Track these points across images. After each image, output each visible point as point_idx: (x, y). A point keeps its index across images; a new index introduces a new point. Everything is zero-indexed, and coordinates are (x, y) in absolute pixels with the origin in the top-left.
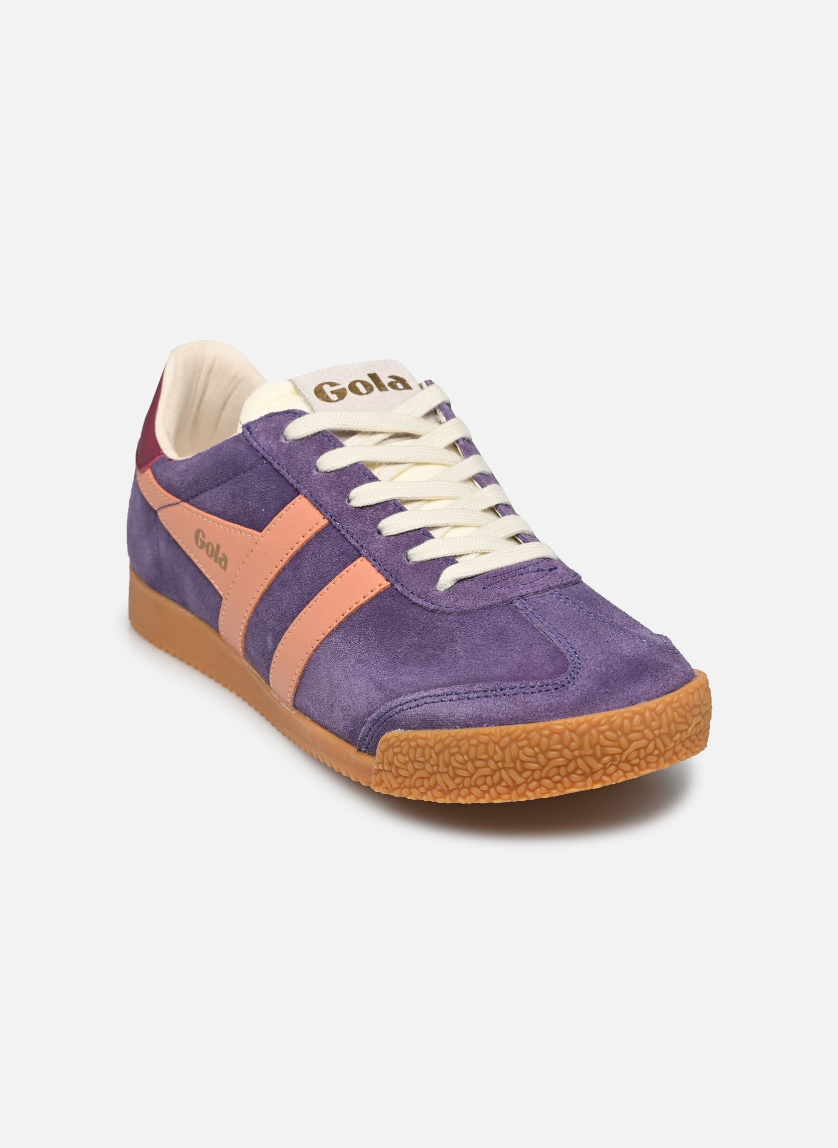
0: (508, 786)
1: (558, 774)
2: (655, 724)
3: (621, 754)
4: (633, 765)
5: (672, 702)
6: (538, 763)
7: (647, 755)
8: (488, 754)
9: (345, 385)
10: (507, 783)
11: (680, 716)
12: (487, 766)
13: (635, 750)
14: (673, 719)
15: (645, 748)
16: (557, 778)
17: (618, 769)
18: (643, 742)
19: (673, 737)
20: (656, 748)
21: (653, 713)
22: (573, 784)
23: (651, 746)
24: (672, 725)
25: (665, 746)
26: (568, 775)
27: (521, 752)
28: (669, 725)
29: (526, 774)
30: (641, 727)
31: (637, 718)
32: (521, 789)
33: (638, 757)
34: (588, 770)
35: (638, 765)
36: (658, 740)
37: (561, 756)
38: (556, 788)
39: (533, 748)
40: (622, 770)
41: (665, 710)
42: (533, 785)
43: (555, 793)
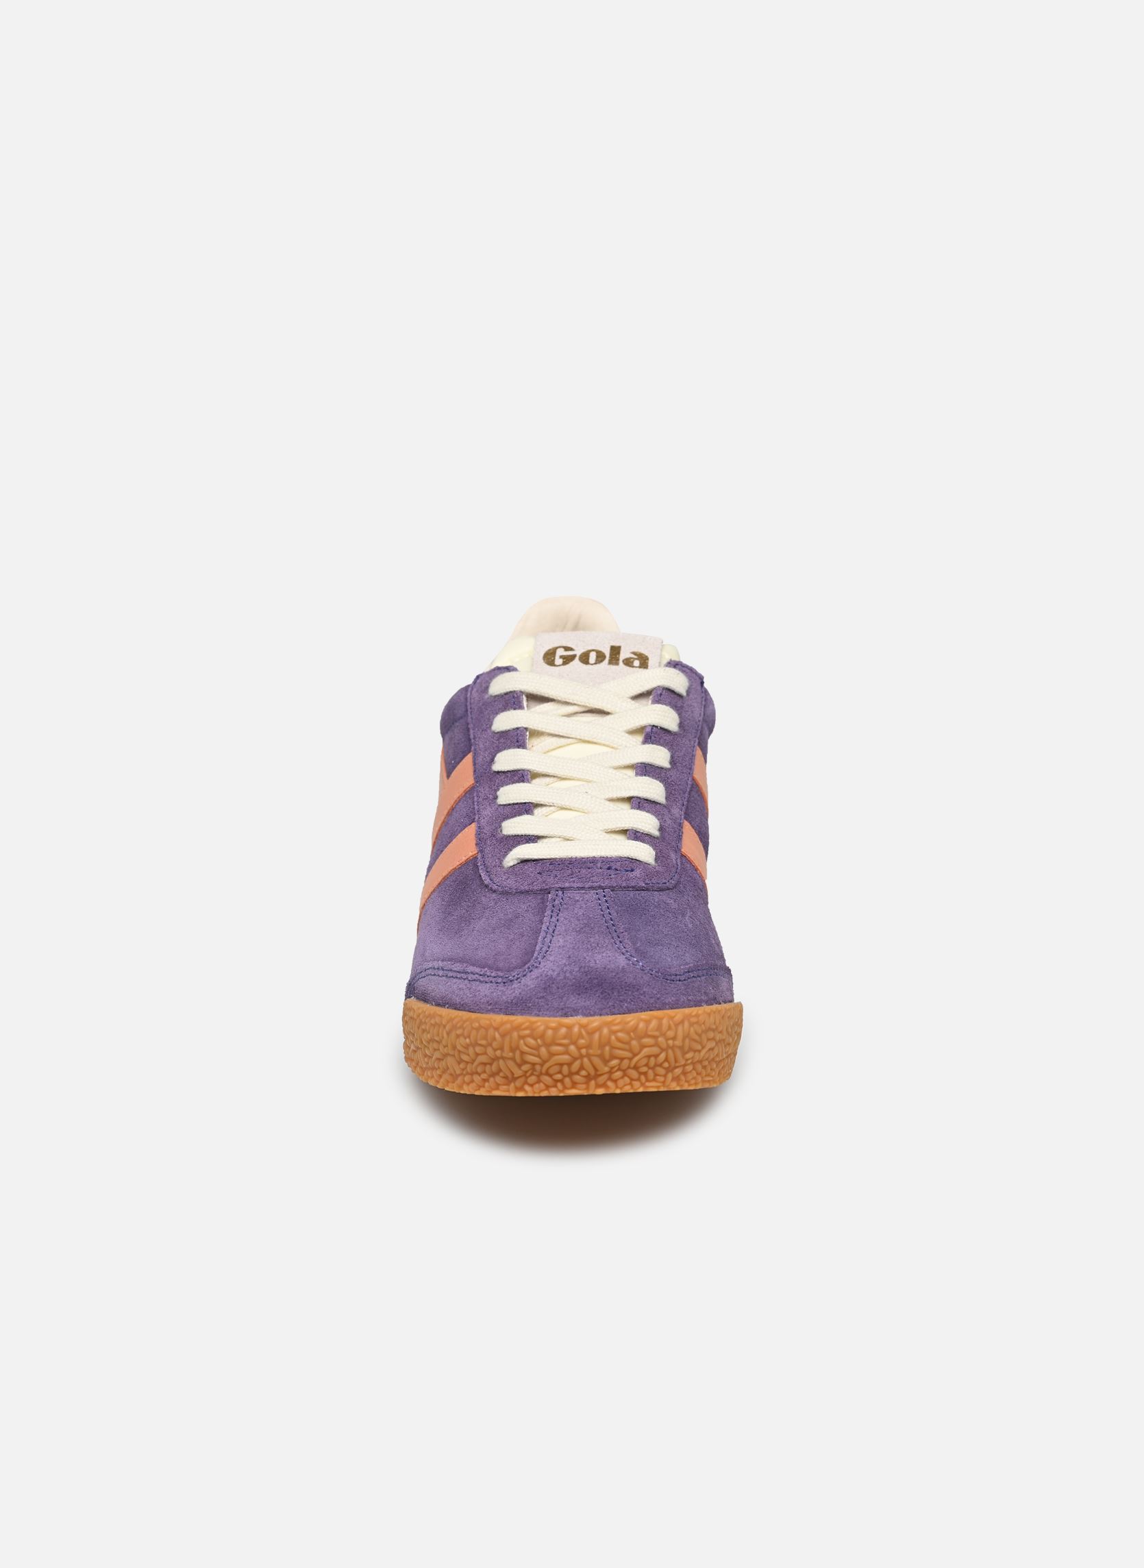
0: (506, 1077)
1: (560, 1072)
2: (670, 1034)
3: (630, 1059)
4: (641, 1073)
5: (690, 1016)
6: (539, 1056)
7: (656, 1065)
8: (487, 1040)
9: (578, 652)
10: (505, 1074)
11: (696, 1033)
12: (485, 1053)
13: (645, 1057)
14: (689, 1034)
15: (656, 1056)
16: (559, 1076)
17: (625, 1075)
18: (655, 1050)
19: (686, 1053)
20: (666, 1060)
21: (671, 1022)
22: (574, 1085)
23: (663, 1056)
24: (687, 1041)
25: (676, 1061)
26: (571, 1074)
27: (522, 1042)
28: (683, 1040)
29: (525, 1067)
30: (657, 1033)
31: (654, 1024)
32: (518, 1083)
33: (647, 1065)
34: (592, 1072)
35: (645, 1074)
36: (670, 1052)
37: (567, 1053)
38: (555, 1086)
39: (535, 1039)
40: (628, 1077)
41: (682, 1022)
42: (532, 1079)
43: (554, 1092)
